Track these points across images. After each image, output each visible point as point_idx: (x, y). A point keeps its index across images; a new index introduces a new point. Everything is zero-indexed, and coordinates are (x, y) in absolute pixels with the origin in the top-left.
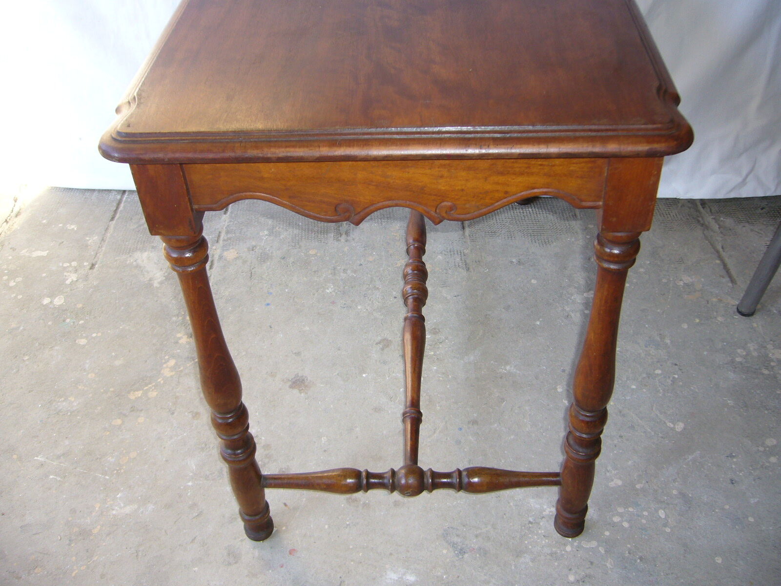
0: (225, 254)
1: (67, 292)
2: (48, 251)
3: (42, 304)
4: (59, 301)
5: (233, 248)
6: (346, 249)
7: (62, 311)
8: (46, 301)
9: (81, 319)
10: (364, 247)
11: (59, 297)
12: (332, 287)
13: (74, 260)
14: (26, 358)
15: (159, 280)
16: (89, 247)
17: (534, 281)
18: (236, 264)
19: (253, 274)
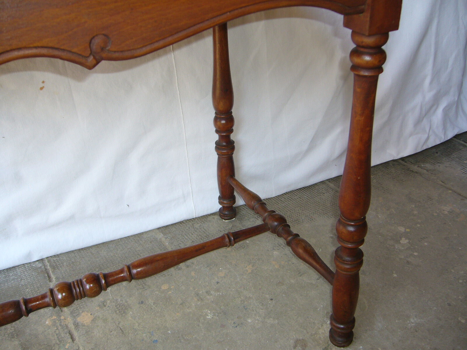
6: (193, 274)
18: (98, 326)
19: (123, 330)
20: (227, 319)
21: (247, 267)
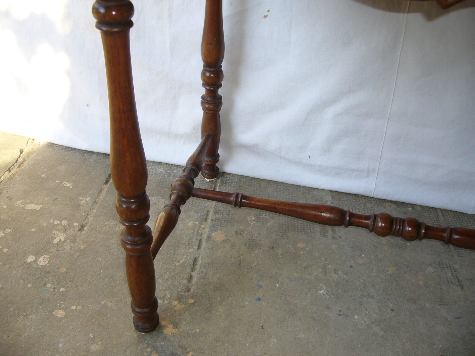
0: (213, 234)
1: (52, 252)
2: (41, 206)
3: (26, 262)
4: (43, 261)
5: (220, 230)
6: (334, 247)
7: (44, 272)
8: (31, 259)
9: (63, 286)
10: (352, 247)
11: (44, 256)
12: (325, 288)
13: (64, 219)
16: (81, 207)
19: (241, 261)
20: (336, 304)
21: (390, 267)
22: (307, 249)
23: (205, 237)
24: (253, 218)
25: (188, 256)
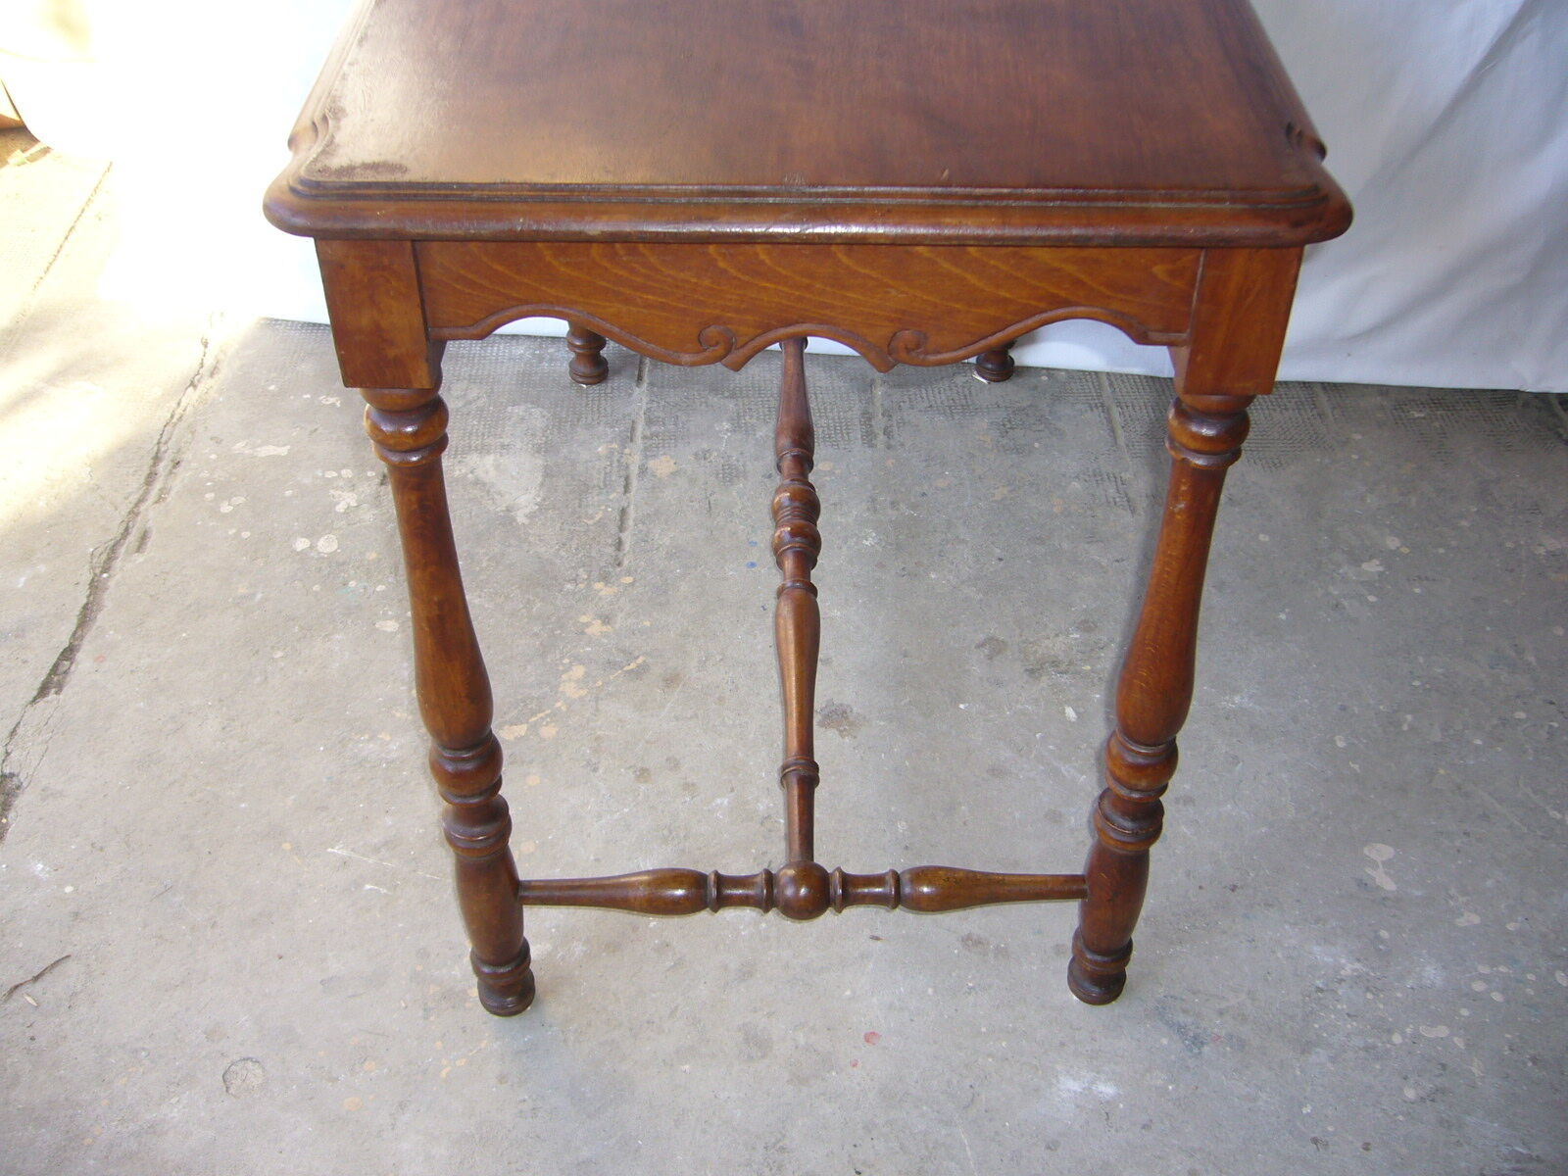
0: (651, 464)
1: (341, 528)
3: (295, 551)
4: (327, 545)
5: (664, 454)
6: (889, 463)
8: (303, 543)
12: (874, 534)
13: (345, 466)
14: (279, 654)
15: (527, 511)
17: (1263, 537)
18: (676, 485)
19: (712, 506)
20: (897, 559)
21: (998, 488)
22: (837, 472)
23: (634, 470)
24: (726, 426)
25: (607, 506)
